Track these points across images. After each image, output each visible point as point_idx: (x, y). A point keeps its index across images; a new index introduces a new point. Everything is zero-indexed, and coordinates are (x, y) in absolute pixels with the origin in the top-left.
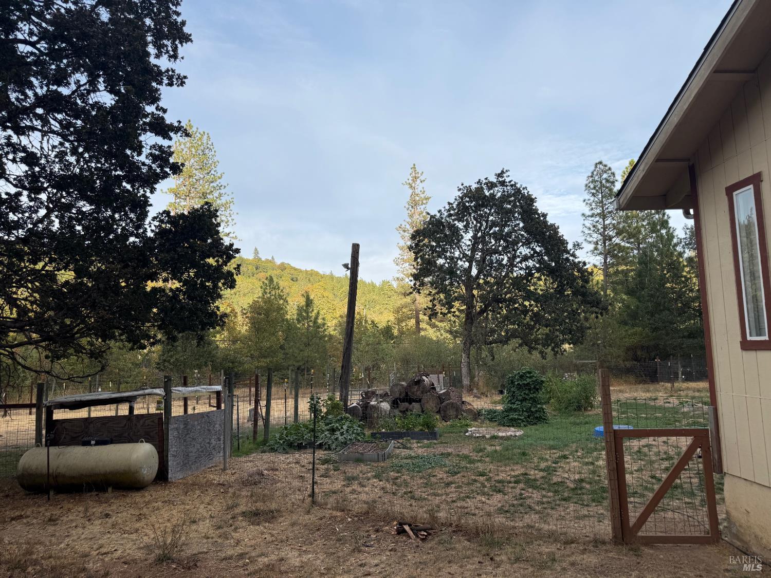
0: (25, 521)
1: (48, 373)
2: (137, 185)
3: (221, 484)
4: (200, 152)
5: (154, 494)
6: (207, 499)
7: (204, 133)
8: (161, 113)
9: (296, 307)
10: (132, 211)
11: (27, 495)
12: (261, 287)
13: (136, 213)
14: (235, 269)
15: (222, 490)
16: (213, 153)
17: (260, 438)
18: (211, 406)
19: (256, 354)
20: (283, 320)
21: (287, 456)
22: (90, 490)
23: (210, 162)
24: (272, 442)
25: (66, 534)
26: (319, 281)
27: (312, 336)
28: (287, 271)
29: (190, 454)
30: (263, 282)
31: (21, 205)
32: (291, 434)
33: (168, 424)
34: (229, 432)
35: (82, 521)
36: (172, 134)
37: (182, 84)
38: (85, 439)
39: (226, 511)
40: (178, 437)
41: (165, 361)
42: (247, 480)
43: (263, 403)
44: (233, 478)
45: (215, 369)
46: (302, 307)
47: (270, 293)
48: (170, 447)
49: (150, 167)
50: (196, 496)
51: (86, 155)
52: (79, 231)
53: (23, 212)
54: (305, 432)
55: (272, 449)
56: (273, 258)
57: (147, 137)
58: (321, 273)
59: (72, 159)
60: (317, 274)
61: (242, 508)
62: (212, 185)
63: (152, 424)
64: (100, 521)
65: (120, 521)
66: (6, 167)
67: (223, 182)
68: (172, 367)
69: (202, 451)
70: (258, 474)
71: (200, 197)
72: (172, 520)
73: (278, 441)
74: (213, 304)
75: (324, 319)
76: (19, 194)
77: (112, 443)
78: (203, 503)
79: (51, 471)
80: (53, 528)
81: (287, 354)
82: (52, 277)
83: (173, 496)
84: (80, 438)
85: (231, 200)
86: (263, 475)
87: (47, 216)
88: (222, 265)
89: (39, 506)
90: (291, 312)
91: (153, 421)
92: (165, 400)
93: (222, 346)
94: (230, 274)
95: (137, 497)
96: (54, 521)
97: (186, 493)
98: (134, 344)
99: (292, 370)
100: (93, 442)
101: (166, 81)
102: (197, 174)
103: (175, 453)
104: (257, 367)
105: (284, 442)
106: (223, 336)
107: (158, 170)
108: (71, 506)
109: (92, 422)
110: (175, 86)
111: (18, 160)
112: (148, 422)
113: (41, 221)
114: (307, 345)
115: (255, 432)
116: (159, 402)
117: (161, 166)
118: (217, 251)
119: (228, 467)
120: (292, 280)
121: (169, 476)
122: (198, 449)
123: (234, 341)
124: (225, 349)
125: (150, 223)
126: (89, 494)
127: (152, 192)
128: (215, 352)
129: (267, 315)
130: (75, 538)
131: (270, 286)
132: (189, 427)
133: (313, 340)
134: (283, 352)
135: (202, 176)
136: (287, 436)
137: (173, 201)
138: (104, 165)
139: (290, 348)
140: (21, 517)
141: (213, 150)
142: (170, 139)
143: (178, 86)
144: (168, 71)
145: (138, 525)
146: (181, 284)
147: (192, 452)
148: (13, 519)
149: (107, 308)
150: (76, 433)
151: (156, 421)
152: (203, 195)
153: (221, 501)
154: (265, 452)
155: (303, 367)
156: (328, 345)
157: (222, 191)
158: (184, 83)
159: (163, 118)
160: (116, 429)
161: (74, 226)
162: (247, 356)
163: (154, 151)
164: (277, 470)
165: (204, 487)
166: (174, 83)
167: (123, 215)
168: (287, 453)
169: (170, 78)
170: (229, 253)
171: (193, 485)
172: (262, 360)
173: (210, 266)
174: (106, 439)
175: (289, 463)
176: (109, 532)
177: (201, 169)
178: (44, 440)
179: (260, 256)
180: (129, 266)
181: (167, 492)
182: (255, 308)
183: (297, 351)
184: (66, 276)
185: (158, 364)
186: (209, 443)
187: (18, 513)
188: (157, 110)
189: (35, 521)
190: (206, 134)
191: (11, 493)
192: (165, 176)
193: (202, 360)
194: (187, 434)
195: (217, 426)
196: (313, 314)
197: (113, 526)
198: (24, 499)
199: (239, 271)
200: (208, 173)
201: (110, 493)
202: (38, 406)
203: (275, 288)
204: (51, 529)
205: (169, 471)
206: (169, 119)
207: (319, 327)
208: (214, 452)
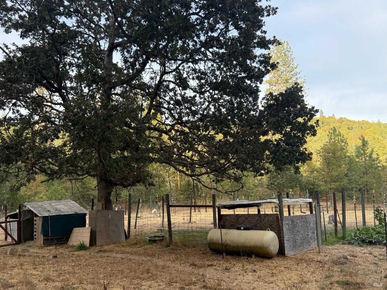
0: (214, 267)
1: (215, 189)
2: (253, 80)
3: (319, 262)
4: (283, 54)
5: (278, 262)
6: (312, 270)
7: (285, 42)
8: (263, 35)
9: (354, 148)
10: (250, 96)
11: (213, 254)
12: (328, 135)
13: (252, 97)
14: (315, 123)
15: (320, 265)
16: (291, 53)
17: (340, 235)
18: (302, 212)
19: (329, 179)
20: (346, 157)
21: (362, 248)
22: (244, 256)
23: (290, 59)
24: (349, 238)
25: (235, 278)
26: (370, 128)
27: (369, 167)
28: (344, 123)
29: (297, 241)
30: (329, 132)
31: (197, 102)
32: (363, 234)
33: (282, 220)
34: (320, 229)
35: (242, 272)
36: (270, 46)
37: (275, 13)
38: (238, 226)
39: (325, 278)
40: (289, 229)
41: (271, 184)
42: (337, 261)
43: (340, 212)
44: (327, 259)
45: (302, 189)
46: (360, 147)
47: (334, 139)
48: (284, 235)
49: (259, 69)
50: (304, 267)
51: (225, 69)
52: (223, 112)
53: (198, 106)
54: (374, 234)
55: (350, 243)
56: (333, 115)
57: (256, 51)
58: (371, 122)
59: (218, 73)
60: (367, 123)
61: (336, 279)
62: (291, 73)
63: (273, 220)
64: (251, 273)
65: (262, 275)
66: (189, 83)
67: (298, 70)
68: (276, 187)
69: (304, 240)
70: (344, 258)
71: (284, 83)
72: (292, 279)
73: (354, 237)
74: (302, 147)
75: (377, 154)
76: (195, 96)
77: (252, 230)
78: (309, 272)
79: (223, 242)
80: (228, 274)
81: (351, 180)
82: (213, 138)
83: (290, 265)
84: (235, 225)
85: (304, 81)
86: (347, 259)
87: (208, 106)
88: (307, 122)
89: (219, 261)
90: (351, 151)
91: (273, 218)
92: (279, 206)
93: (305, 175)
94: (312, 127)
95: (268, 262)
96: (228, 270)
97: (298, 264)
98: (257, 173)
99: (356, 191)
100: (242, 228)
101: (266, 14)
102: (282, 68)
103: (288, 239)
104: (330, 188)
105: (358, 239)
106: (304, 168)
107: (263, 70)
108: (235, 263)
109: (240, 217)
110: (271, 15)
111: (195, 78)
112: (270, 219)
113: (205, 109)
114: (365, 173)
115: (336, 230)
116: (276, 207)
117: (265, 67)
118: (304, 113)
119: (321, 251)
120: (349, 129)
121: (286, 253)
122: (301, 238)
123: (312, 172)
124: (307, 176)
125: (261, 102)
126: (243, 258)
127: (261, 83)
128: (301, 178)
129: (334, 153)
130: (240, 281)
131: (334, 134)
132: (295, 223)
133: (370, 170)
134: (347, 178)
135: (285, 69)
136: (360, 235)
137: (268, 88)
138: (234, 73)
139: (352, 176)
140: (212, 265)
141: (291, 52)
142: (269, 49)
143: (273, 15)
144: (266, 7)
145: (272, 279)
146: (282, 136)
147: (298, 239)
148: (208, 266)
149: (244, 152)
150: (232, 222)
151: (275, 218)
152: (286, 81)
153: (321, 272)
154: (345, 244)
155: (363, 189)
156: (382, 173)
157: (297, 76)
158: (276, 12)
159: (265, 37)
160: (253, 221)
161: (221, 110)
162: (322, 181)
163: (260, 59)
164: (356, 257)
165: (309, 262)
166: (271, 14)
167: (246, 99)
168: (361, 246)
169: (268, 11)
170: (311, 113)
171: (301, 259)
172: (333, 183)
173: (300, 123)
174: (249, 227)
175: (364, 253)
176: (257, 280)
177: (284, 65)
178: (217, 225)
179: (324, 115)
180: (253, 128)
181: (286, 262)
182: (326, 150)
183: (358, 178)
184: (220, 137)
185: (268, 186)
186: (307, 235)
187: (210, 263)
188: (261, 33)
189: (219, 268)
190: (286, 42)
191: (205, 252)
192: (268, 71)
193: (293, 184)
194: (294, 228)
195: (312, 224)
196: (368, 151)
197: (259, 277)
198: (212, 256)
199: (318, 124)
200: (288, 67)
201: (253, 259)
202: (213, 206)
203: (338, 135)
204: (227, 274)
205: (286, 249)
206: (269, 37)
207: (373, 160)
208: (311, 241)
